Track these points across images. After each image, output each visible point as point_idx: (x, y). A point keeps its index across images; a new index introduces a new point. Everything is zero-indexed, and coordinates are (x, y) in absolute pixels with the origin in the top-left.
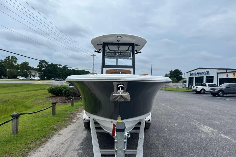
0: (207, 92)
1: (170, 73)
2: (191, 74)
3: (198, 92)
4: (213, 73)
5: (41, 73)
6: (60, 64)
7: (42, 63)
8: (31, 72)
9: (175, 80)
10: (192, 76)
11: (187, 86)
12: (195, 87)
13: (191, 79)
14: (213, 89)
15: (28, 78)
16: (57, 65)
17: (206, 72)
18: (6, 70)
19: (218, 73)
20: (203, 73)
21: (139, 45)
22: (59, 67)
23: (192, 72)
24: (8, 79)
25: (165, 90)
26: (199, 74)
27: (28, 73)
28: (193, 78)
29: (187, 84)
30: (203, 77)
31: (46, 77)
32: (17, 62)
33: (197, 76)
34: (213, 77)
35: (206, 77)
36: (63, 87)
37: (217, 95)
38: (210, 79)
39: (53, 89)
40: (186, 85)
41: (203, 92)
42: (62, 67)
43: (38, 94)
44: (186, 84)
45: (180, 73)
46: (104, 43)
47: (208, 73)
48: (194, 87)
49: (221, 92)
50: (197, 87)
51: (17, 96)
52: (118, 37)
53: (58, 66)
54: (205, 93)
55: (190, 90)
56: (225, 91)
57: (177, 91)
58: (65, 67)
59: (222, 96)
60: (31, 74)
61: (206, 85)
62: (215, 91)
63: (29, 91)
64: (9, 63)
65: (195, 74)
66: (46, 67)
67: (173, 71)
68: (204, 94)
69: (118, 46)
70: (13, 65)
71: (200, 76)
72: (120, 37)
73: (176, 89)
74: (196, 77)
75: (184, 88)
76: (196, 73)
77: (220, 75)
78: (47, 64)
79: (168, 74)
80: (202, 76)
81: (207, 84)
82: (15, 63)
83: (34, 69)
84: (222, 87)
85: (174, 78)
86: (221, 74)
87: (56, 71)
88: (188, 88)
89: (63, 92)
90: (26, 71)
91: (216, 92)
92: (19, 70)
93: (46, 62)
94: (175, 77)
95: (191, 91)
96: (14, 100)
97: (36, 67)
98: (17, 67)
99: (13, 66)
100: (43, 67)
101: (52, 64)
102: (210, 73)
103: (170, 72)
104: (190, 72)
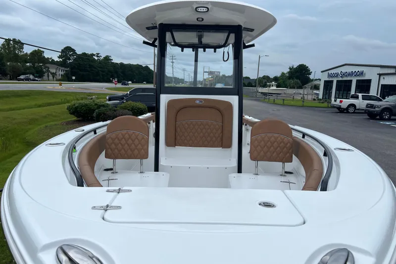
0: (358, 109)
1: (289, 70)
2: (329, 76)
3: (341, 110)
4: (371, 74)
5: (66, 69)
6: (98, 54)
7: (67, 51)
8: (49, 68)
9: (298, 83)
10: (331, 79)
11: (321, 97)
12: (338, 100)
13: (328, 84)
14: (372, 106)
15: (44, 77)
16: (93, 55)
17: (359, 71)
18: (4, 65)
19: (380, 75)
20: (351, 74)
21: (252, 30)
22: (96, 58)
23: (330, 72)
24: (11, 79)
25: (282, 104)
26: (344, 75)
27: (44, 70)
28: (332, 82)
29: (321, 92)
30: (351, 81)
31: (74, 78)
32: (24, 50)
33: (341, 79)
34: (369, 81)
35: (357, 80)
36: (96, 105)
37: (378, 117)
38: (364, 86)
39: (76, 108)
40: (318, 94)
41: (351, 110)
42: (102, 58)
43: (54, 114)
44: (318, 92)
45: (306, 71)
46: (161, 25)
47: (362, 73)
48: (335, 101)
49: (387, 112)
50: (341, 102)
51: (15, 119)
52: (199, 10)
53: (94, 57)
54: (356, 111)
55: (325, 104)
56: (394, 110)
57: (303, 106)
58: (107, 58)
59: (389, 120)
60: (48, 71)
61: (357, 97)
62: (377, 109)
63: (40, 106)
64: (10, 52)
65: (337, 75)
66: (75, 60)
67: (295, 67)
68: (354, 113)
69: (200, 33)
70: (17, 55)
71: (345, 79)
72: (205, 10)
73: (300, 103)
74: (337, 81)
75: (314, 100)
76: (339, 73)
77: (384, 78)
78: (76, 53)
79: (285, 72)
80: (349, 78)
81: (360, 95)
82: (21, 52)
83: (53, 62)
84: (388, 103)
85: (296, 80)
86: (386, 77)
87: (91, 66)
88: (321, 100)
89: (95, 115)
90: (41, 66)
91: (377, 111)
92: (28, 64)
93: (73, 50)
94: (297, 78)
95: (328, 107)
96: (8, 127)
97: (56, 59)
98: (25, 59)
99: (16, 58)
100: (70, 59)
101: (84, 54)
102: (366, 75)
103: (290, 68)
104: (328, 71)
